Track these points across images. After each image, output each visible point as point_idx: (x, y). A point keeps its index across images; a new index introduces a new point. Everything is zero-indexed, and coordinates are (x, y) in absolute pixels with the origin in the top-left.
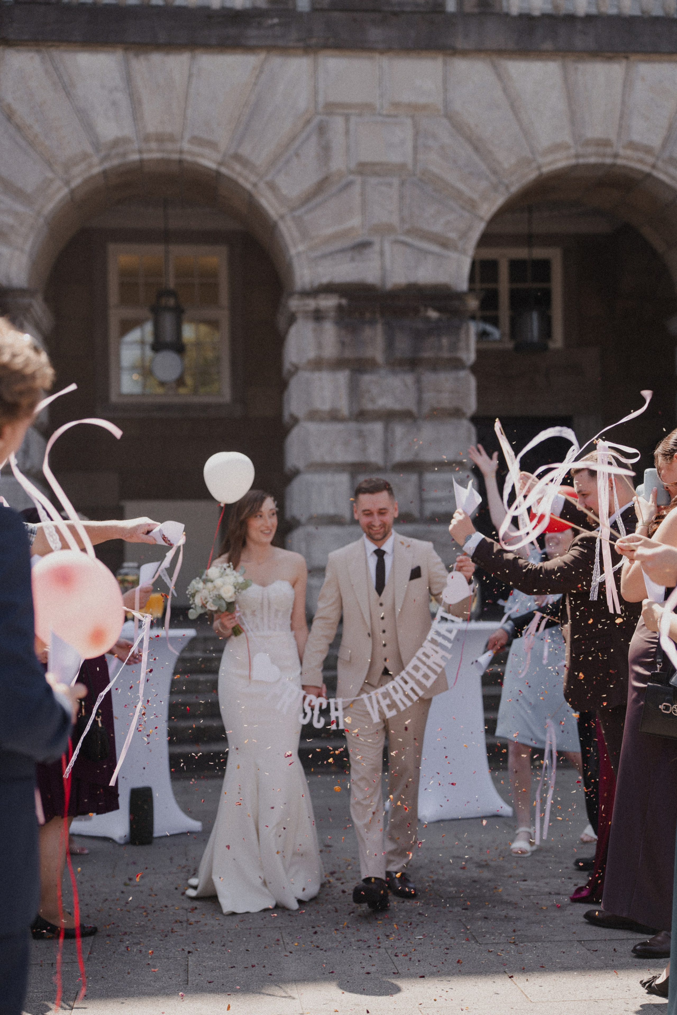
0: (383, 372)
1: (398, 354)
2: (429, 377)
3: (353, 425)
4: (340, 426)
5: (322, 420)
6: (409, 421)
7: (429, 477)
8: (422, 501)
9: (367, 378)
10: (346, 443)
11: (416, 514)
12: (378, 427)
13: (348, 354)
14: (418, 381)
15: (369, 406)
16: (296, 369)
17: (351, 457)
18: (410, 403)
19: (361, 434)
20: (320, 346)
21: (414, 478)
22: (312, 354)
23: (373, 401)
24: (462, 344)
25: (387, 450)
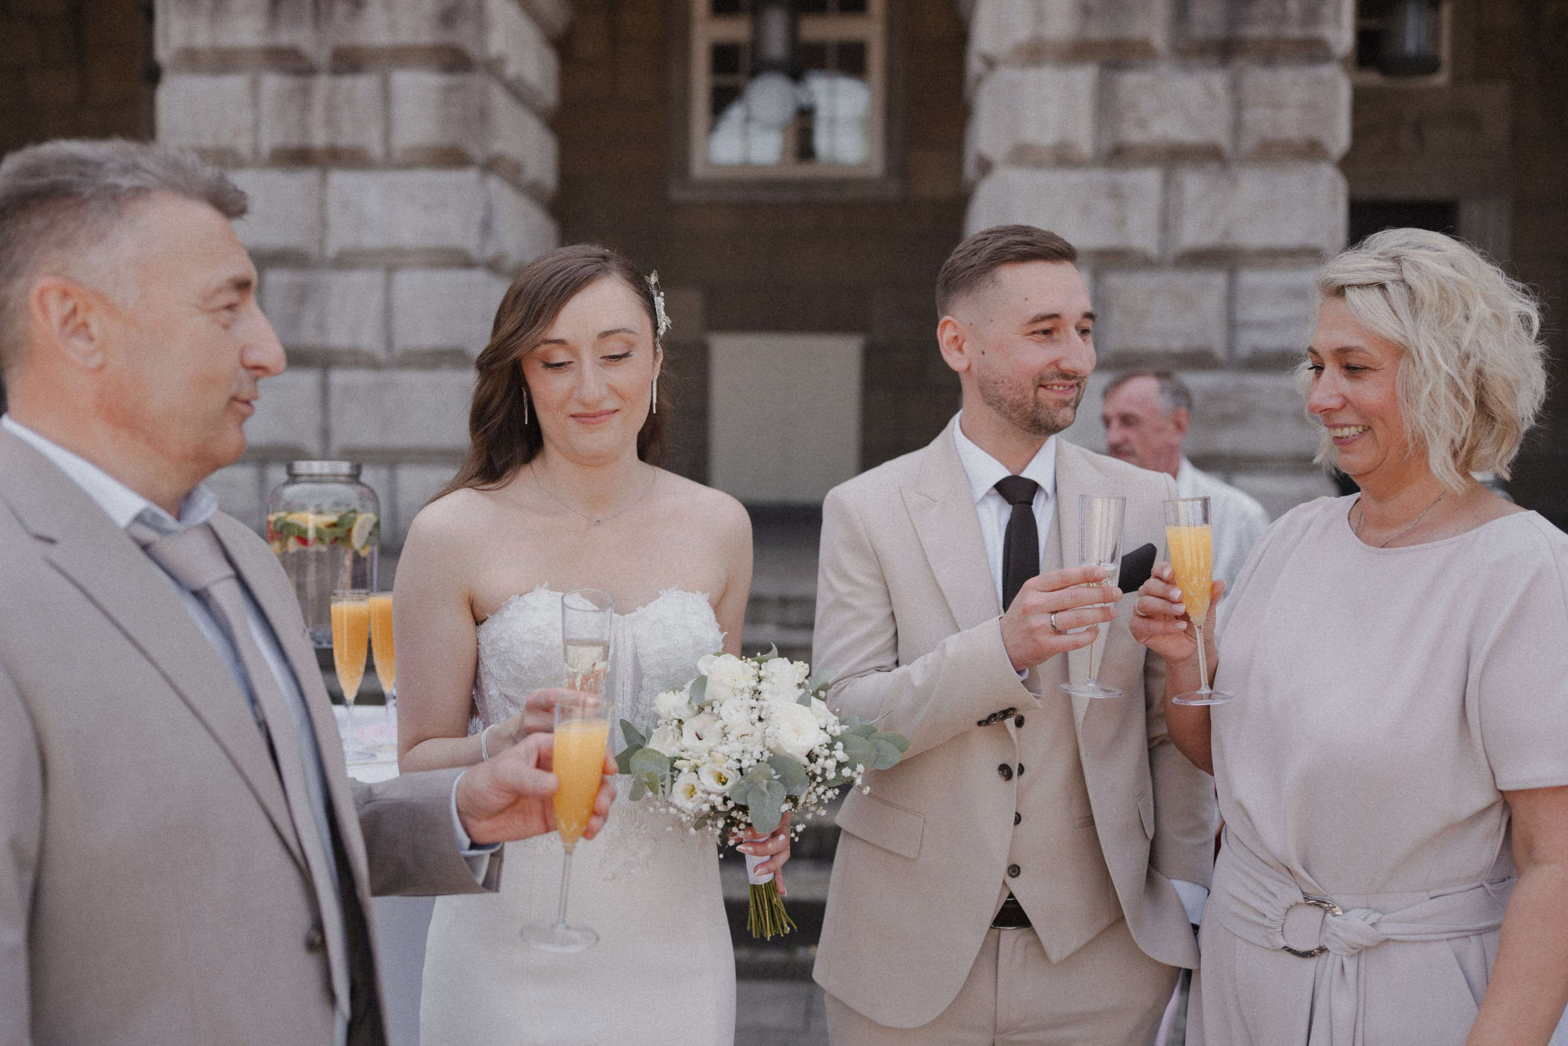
0: (1164, 68)
1: (1198, 31)
2: (1257, 78)
3: (1100, 176)
4: (1074, 177)
5: (1039, 164)
6: (1214, 167)
7: (1249, 278)
8: (1232, 325)
9: (1131, 81)
10: (1085, 210)
11: (1219, 350)
12: (1149, 179)
13: (1096, 32)
14: (1235, 87)
15: (1133, 135)
16: (990, 63)
17: (1097, 237)
18: (1217, 133)
19: (1115, 193)
20: (1040, 16)
21: (1218, 280)
22: (1022, 32)
23: (1142, 124)
24: (1328, 11)
25: (1166, 223)
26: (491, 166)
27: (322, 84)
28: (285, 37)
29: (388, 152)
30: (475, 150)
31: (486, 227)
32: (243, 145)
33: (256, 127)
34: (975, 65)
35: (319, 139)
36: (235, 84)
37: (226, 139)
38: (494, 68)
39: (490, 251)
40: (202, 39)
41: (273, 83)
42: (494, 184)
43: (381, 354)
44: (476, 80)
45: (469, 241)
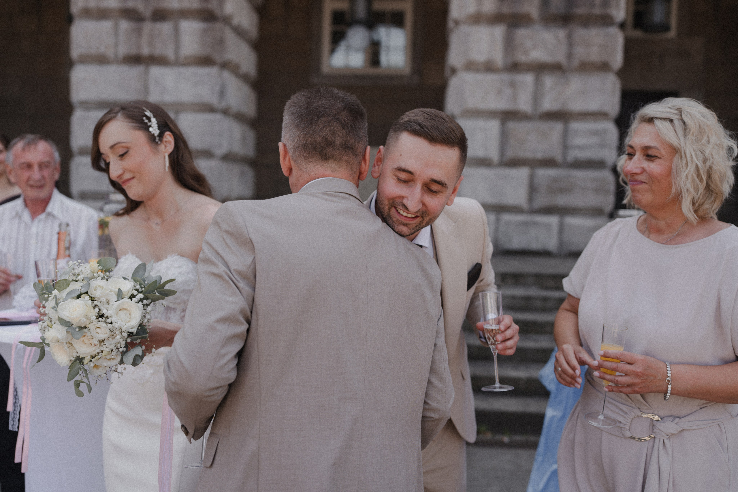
0: (537, 27)
1: (553, 11)
2: (580, 33)
3: (506, 77)
4: (494, 77)
5: (478, 71)
6: (558, 73)
7: (575, 125)
8: (565, 147)
9: (522, 33)
10: (499, 92)
11: (560, 159)
12: (528, 79)
13: (506, 9)
14: (569, 36)
15: (522, 58)
16: (457, 23)
17: (502, 105)
18: (560, 57)
19: (513, 85)
20: (480, 2)
21: (559, 126)
22: (471, 9)
23: (526, 53)
24: (614, 1)
25: (536, 98)
26: (225, 65)
27: (148, 26)
28: (131, 3)
29: (177, 57)
30: (217, 58)
31: (222, 94)
32: (110, 53)
33: (116, 45)
34: (451, 24)
35: (145, 51)
36: (107, 25)
37: (102, 50)
38: (227, 20)
39: (224, 105)
40: (92, 3)
41: (125, 25)
42: (226, 74)
44: (218, 26)
45: (213, 99)
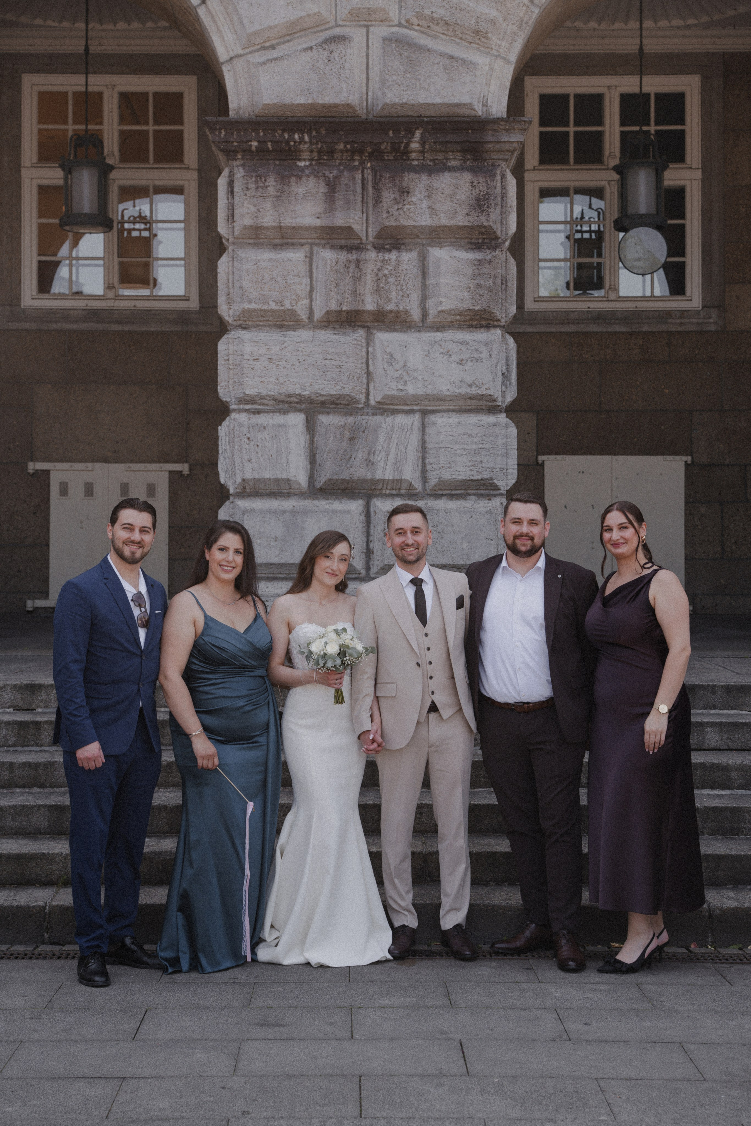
27: (371, 258)
28: (340, 220)
29: (425, 315)
31: (506, 378)
33: (311, 293)
36: (294, 257)
37: (287, 305)
39: (509, 398)
40: (268, 219)
41: (328, 257)
42: (512, 342)
43: (418, 486)
44: (500, 255)
